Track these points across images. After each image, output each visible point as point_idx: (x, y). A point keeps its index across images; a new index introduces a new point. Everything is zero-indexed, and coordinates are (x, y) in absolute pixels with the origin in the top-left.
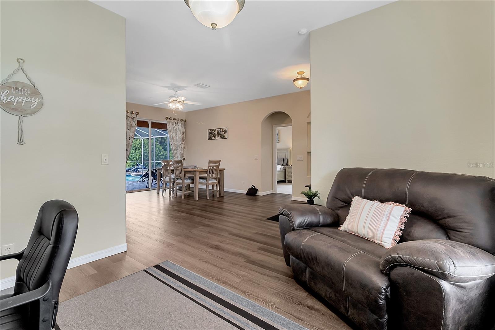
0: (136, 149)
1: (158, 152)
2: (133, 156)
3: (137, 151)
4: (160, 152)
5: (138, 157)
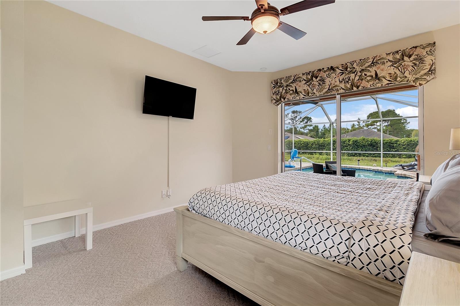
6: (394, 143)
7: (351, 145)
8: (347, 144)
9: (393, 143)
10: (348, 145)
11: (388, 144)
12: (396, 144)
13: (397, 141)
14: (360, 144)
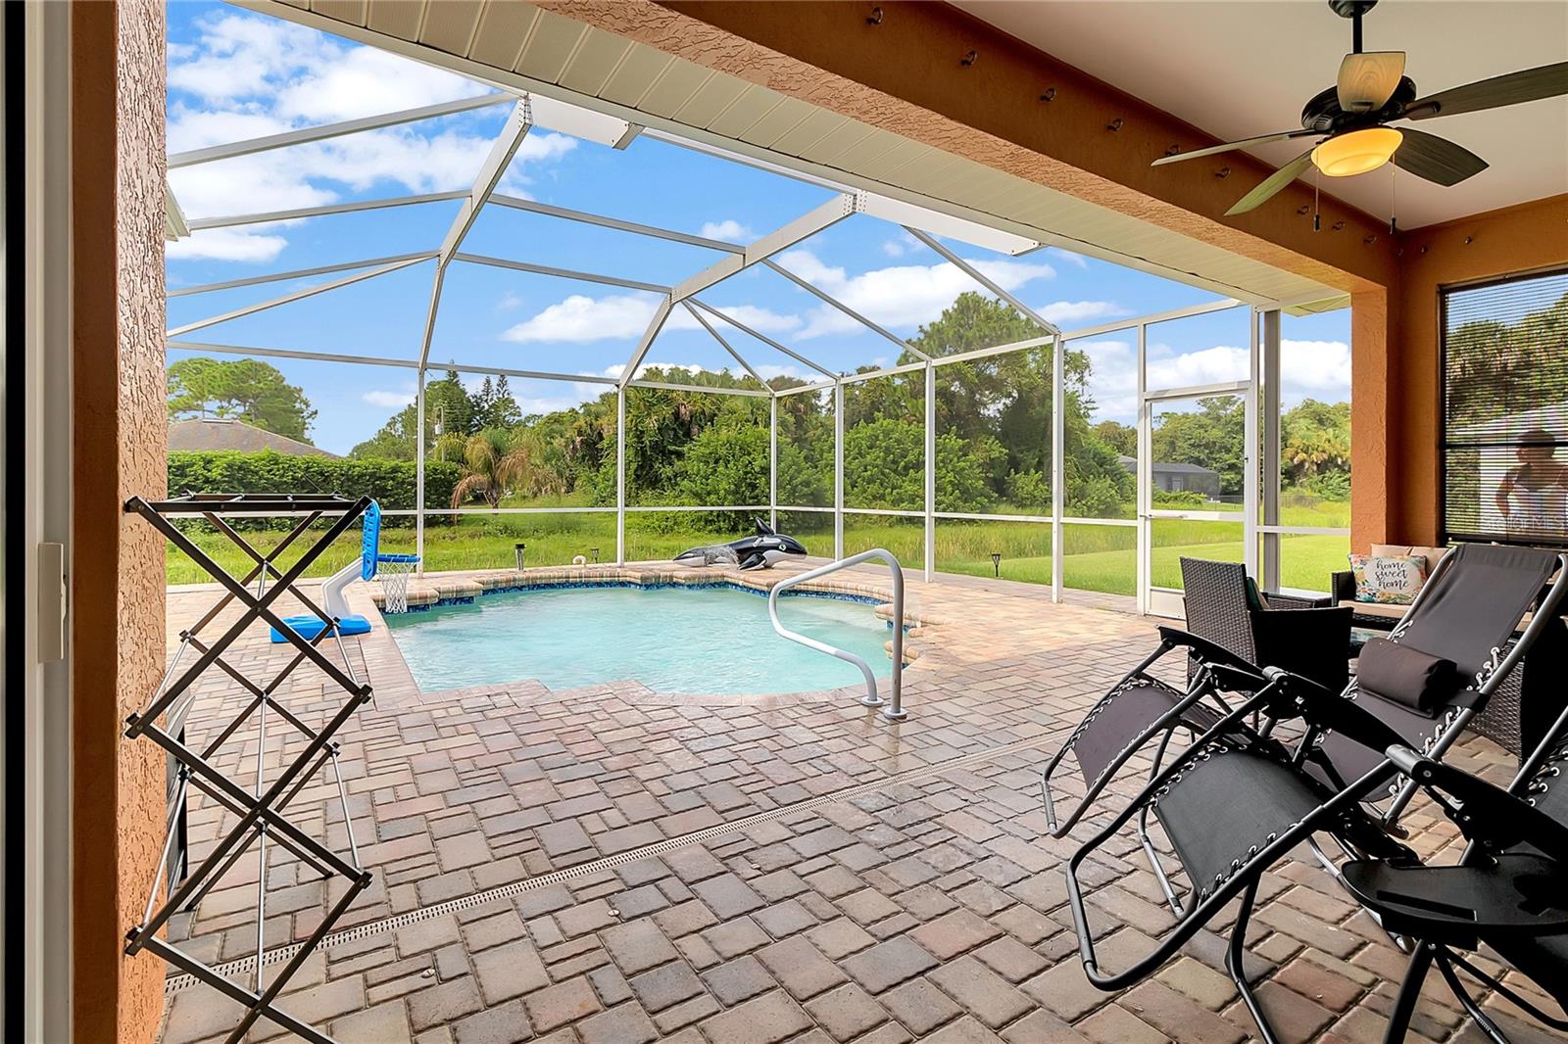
0: (716, 462)
1: (791, 471)
2: (709, 488)
3: (721, 469)
4: (799, 472)
5: (725, 490)
6: (388, 475)
7: (218, 483)
8: (197, 479)
9: (384, 478)
10: (205, 482)
11: (368, 480)
12: (393, 479)
13: (395, 470)
14: (260, 479)
